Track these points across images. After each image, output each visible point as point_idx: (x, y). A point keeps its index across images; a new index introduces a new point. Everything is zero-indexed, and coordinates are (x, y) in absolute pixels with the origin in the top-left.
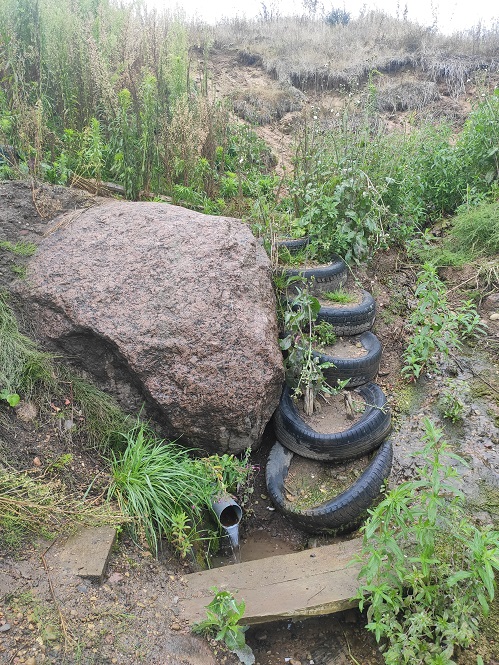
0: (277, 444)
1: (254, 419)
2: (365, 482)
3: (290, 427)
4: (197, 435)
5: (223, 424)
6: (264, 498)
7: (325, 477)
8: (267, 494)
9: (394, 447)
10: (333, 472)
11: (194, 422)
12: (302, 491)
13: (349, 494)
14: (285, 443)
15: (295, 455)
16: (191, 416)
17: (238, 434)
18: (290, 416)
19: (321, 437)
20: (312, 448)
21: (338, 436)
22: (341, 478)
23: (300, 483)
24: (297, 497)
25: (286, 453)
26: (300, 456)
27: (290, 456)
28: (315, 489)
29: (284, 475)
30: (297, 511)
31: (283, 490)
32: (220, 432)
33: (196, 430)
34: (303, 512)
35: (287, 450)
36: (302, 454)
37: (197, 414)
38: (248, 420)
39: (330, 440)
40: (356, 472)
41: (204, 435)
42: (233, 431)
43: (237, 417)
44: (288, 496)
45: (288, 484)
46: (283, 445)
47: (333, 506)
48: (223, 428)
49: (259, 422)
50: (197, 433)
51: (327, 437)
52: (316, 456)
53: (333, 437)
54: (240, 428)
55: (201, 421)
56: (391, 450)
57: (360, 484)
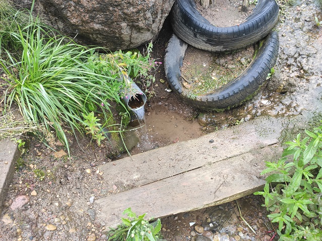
0: (174, 36)
1: (155, 14)
2: (255, 72)
3: (188, 20)
4: (98, 32)
5: (124, 19)
6: (163, 82)
7: (214, 65)
8: (165, 79)
9: (280, 38)
10: (222, 61)
11: (92, 18)
12: (196, 79)
13: (241, 83)
14: (181, 36)
15: (189, 46)
16: (88, 12)
17: (139, 30)
18: (188, 9)
19: (219, 31)
20: (209, 41)
21: (236, 29)
22: (230, 66)
23: (193, 72)
24: (192, 84)
25: (181, 45)
26: (195, 48)
27: (185, 47)
28: (207, 77)
29: (180, 65)
30: (193, 97)
31: (180, 78)
32: (121, 28)
33: (97, 26)
34: (199, 98)
35: (182, 42)
36: (196, 46)
37: (94, 10)
38: (149, 15)
39: (228, 34)
40: (243, 61)
41: (106, 32)
42: (134, 27)
43: (138, 12)
44: (185, 84)
45: (184, 73)
46: (179, 38)
47: (225, 93)
48: (124, 24)
49: (159, 17)
50: (98, 30)
51: (225, 31)
52: (209, 48)
53: (230, 31)
54: (141, 24)
55: (100, 17)
56: (277, 40)
57: (251, 74)
